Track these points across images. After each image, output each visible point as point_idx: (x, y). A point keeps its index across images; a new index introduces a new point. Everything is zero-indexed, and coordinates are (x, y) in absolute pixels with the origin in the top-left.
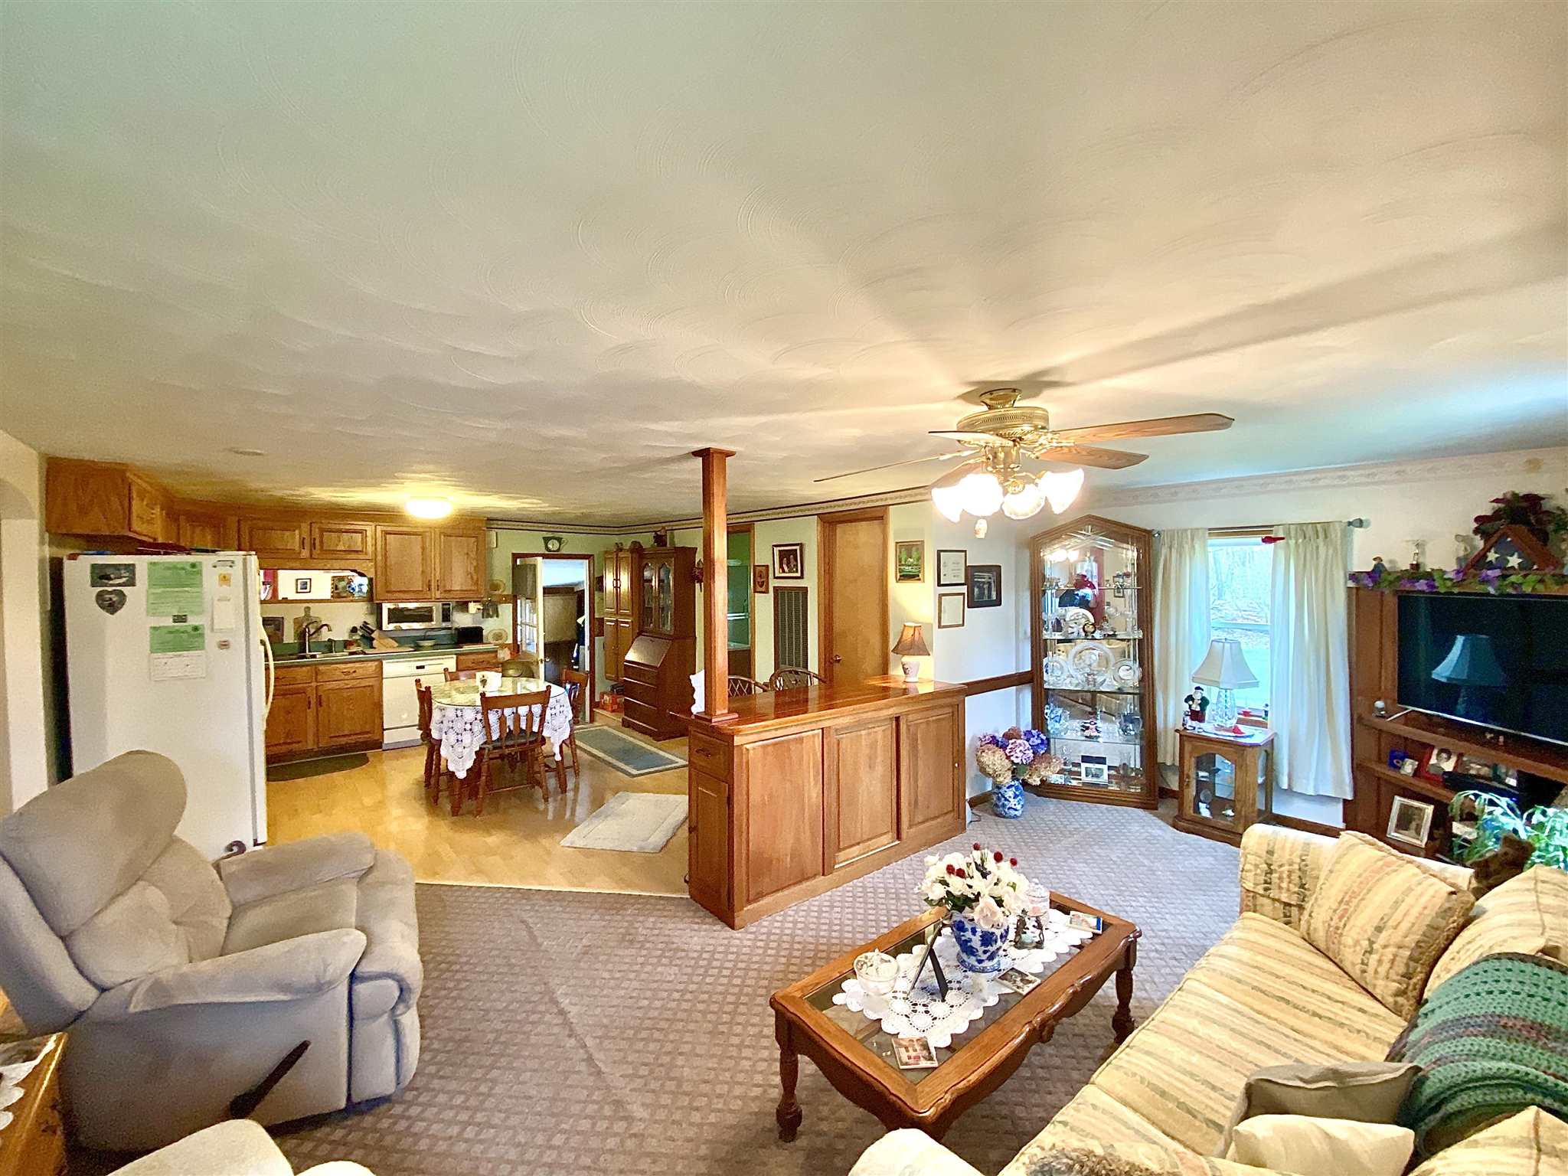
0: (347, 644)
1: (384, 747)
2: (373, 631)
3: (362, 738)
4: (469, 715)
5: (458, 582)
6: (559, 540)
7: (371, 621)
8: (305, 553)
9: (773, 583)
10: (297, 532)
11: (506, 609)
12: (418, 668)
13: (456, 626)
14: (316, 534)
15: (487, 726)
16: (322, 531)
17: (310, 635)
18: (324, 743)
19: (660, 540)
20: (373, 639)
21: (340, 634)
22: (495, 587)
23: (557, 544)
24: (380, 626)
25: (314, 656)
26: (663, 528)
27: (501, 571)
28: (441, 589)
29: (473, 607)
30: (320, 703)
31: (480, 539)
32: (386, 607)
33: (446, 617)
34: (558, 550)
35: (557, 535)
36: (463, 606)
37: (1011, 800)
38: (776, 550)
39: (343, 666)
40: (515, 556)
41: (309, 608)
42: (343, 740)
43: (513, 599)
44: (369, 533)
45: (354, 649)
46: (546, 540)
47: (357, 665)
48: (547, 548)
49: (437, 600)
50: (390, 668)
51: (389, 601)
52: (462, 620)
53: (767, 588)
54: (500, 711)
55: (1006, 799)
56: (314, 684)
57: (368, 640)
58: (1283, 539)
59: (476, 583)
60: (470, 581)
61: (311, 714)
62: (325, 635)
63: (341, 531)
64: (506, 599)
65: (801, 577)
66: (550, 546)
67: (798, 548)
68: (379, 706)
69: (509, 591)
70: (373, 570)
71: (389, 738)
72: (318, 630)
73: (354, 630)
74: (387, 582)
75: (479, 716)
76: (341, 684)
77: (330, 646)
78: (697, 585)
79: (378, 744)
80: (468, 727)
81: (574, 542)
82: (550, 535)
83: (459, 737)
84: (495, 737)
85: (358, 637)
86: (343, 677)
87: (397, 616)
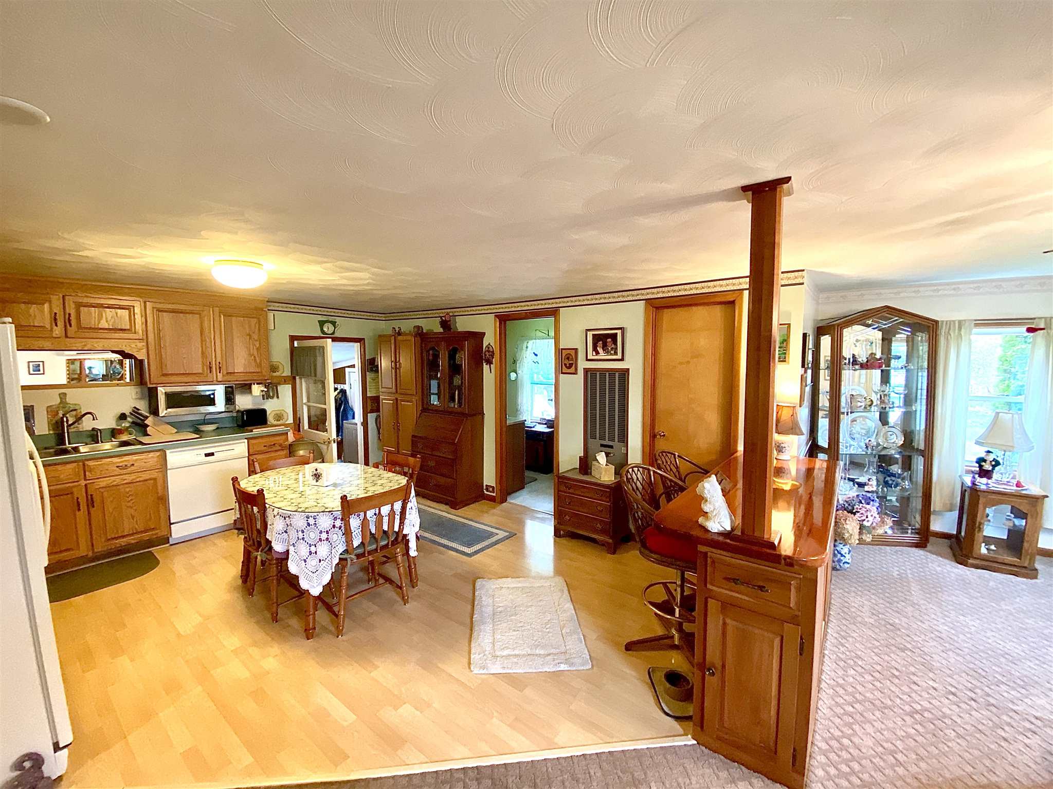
0: (114, 433)
1: (171, 543)
2: (147, 417)
3: (146, 536)
4: (325, 522)
5: (241, 363)
6: (334, 323)
7: (143, 407)
8: (58, 331)
9: (582, 364)
10: (46, 306)
11: (285, 391)
12: (207, 455)
13: (237, 408)
14: (71, 309)
15: (348, 533)
16: (79, 306)
17: (69, 426)
18: (100, 548)
19: (445, 324)
20: (147, 426)
21: (106, 421)
22: (274, 369)
23: (331, 326)
24: (155, 411)
25: (76, 450)
26: (448, 314)
27: (280, 353)
28: (224, 371)
29: (257, 390)
30: (91, 502)
31: (262, 320)
32: (161, 391)
33: (229, 400)
34: (333, 333)
35: (331, 319)
36: (246, 388)
37: (847, 555)
38: (590, 334)
39: (115, 460)
40: (293, 338)
41: (65, 394)
42: (123, 542)
43: (292, 380)
44: (137, 310)
45: (125, 437)
46: (322, 324)
47: (135, 457)
48: (323, 332)
49: (219, 382)
50: (174, 458)
51: (164, 384)
52: (244, 402)
53: (576, 369)
54: (362, 514)
55: (842, 555)
56: (83, 483)
57: (141, 427)
58: (1043, 329)
59: (260, 365)
60: (254, 364)
61: (82, 515)
62: (87, 424)
63: (101, 306)
64: (285, 381)
65: (622, 360)
66: (325, 329)
67: (619, 332)
68: (163, 500)
69: (287, 372)
70: (144, 351)
71: (177, 532)
72: (79, 419)
73: (123, 417)
74: (161, 364)
75: (338, 523)
76: (117, 480)
77: (94, 436)
78: (486, 367)
79: (166, 540)
80: (324, 536)
81: (346, 327)
82: (324, 318)
83: (313, 549)
84: (356, 543)
85: (127, 425)
86: (118, 471)
87: (174, 400)
